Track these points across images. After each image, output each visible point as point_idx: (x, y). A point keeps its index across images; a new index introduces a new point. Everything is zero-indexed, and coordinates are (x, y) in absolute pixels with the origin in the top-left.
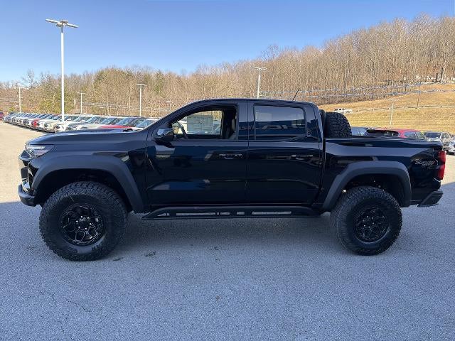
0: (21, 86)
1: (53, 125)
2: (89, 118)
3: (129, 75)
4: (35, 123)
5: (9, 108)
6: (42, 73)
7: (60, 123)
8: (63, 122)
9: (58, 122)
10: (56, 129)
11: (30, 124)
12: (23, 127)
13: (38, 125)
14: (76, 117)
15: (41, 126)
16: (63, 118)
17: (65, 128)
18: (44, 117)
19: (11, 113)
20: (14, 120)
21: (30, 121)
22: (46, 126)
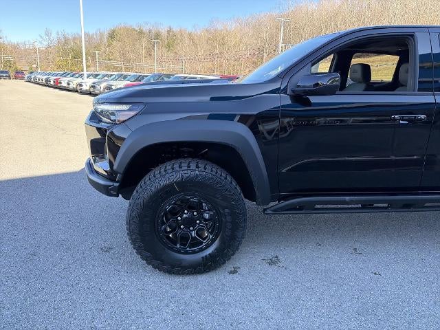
0: (38, 45)
1: (75, 83)
2: (112, 75)
3: (141, 33)
4: (57, 82)
5: (28, 68)
6: (58, 32)
7: (83, 81)
8: (86, 79)
9: (79, 80)
10: (79, 88)
11: (52, 83)
12: (45, 85)
13: (61, 83)
14: (97, 75)
15: (64, 84)
16: (85, 76)
17: (88, 86)
18: (65, 75)
19: (31, 73)
20: (35, 78)
21: (52, 79)
22: (68, 84)
